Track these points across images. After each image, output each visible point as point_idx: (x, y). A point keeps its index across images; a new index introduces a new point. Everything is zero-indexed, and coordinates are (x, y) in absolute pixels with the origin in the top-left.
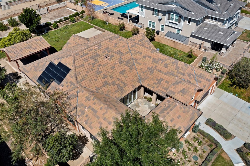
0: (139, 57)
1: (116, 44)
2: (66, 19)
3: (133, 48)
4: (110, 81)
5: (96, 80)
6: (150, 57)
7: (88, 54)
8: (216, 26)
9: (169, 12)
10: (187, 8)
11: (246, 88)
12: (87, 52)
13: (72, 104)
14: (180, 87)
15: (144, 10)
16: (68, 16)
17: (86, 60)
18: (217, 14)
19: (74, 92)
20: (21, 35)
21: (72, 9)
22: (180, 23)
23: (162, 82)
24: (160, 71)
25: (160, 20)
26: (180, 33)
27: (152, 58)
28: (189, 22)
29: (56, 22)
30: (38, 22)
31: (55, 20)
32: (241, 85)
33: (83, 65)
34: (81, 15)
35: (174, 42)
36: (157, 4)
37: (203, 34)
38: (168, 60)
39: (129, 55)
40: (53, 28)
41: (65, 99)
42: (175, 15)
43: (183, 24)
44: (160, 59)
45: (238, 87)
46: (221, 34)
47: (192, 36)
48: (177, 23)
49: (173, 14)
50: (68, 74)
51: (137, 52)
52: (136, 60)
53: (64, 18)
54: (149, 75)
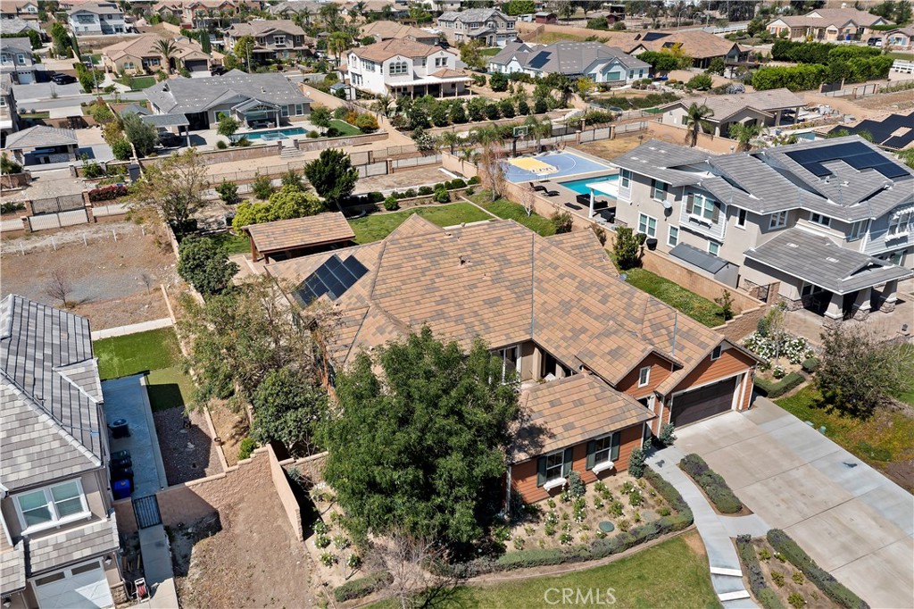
0: (548, 275)
1: (502, 238)
2: (426, 191)
3: (543, 254)
4: (451, 311)
5: (417, 302)
6: (574, 277)
7: (420, 246)
8: (824, 240)
9: (690, 189)
10: (738, 182)
11: (863, 419)
12: (420, 242)
13: (344, 336)
14: (610, 344)
15: (631, 182)
16: (431, 184)
17: (411, 258)
18: (829, 205)
19: (357, 314)
20: (296, 203)
21: (453, 172)
22: (716, 222)
23: (582, 336)
24: (586, 311)
25: (669, 212)
26: (719, 252)
27: (578, 279)
28: (742, 223)
29: (395, 195)
30: (347, 184)
31: (395, 190)
32: (849, 406)
33: (399, 267)
34: (468, 187)
35: (690, 272)
36: (664, 168)
37: (779, 258)
38: (613, 287)
39: (526, 270)
40: (383, 208)
41: (332, 323)
42: (704, 198)
43: (725, 227)
44: (594, 284)
45: (837, 412)
46: (832, 264)
47: (749, 263)
48: (709, 222)
49: (699, 195)
50: (360, 281)
51: (548, 263)
52: (540, 281)
53: (421, 189)
54: (557, 319)
